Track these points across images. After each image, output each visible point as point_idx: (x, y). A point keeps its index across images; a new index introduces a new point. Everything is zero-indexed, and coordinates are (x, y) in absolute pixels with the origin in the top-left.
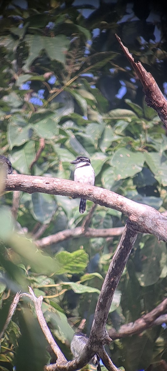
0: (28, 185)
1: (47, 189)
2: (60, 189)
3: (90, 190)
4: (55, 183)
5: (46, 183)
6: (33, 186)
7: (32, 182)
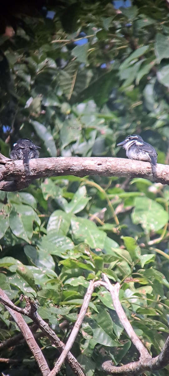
0: (77, 169)
1: (99, 171)
2: (115, 169)
3: (148, 168)
4: (108, 163)
5: (98, 165)
6: (84, 169)
7: (83, 164)
